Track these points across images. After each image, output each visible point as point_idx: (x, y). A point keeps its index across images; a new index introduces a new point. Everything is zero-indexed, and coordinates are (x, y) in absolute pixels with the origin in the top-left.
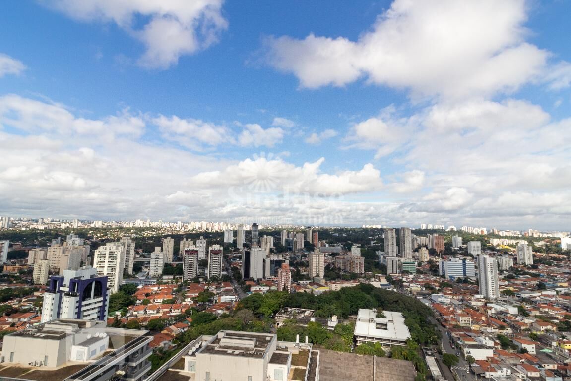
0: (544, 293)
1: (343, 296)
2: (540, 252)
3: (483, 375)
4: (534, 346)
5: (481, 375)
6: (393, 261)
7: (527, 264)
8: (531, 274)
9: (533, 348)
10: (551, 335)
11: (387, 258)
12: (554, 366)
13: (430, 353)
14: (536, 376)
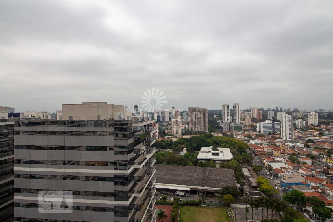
0: (322, 137)
1: (192, 141)
2: (324, 119)
3: (277, 175)
4: (311, 161)
5: (276, 175)
6: (227, 124)
7: (314, 125)
8: (315, 129)
9: (310, 162)
10: (323, 156)
11: (223, 122)
12: (321, 170)
13: (245, 167)
14: (310, 174)
